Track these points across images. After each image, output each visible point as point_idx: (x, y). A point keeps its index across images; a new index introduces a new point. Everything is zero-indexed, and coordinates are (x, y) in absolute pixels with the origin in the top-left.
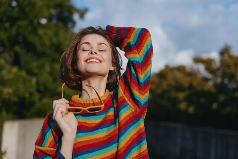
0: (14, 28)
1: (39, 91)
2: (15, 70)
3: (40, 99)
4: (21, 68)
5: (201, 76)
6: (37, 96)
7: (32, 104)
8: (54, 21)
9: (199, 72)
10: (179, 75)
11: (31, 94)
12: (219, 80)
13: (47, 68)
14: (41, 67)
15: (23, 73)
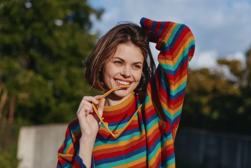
0: (29, 31)
1: (55, 96)
2: (31, 74)
3: (57, 104)
4: (37, 72)
5: (225, 79)
6: (53, 101)
7: (48, 109)
8: (70, 23)
9: (222, 74)
10: (201, 78)
11: (47, 100)
12: (245, 83)
13: (64, 72)
14: (57, 71)
15: (40, 78)
